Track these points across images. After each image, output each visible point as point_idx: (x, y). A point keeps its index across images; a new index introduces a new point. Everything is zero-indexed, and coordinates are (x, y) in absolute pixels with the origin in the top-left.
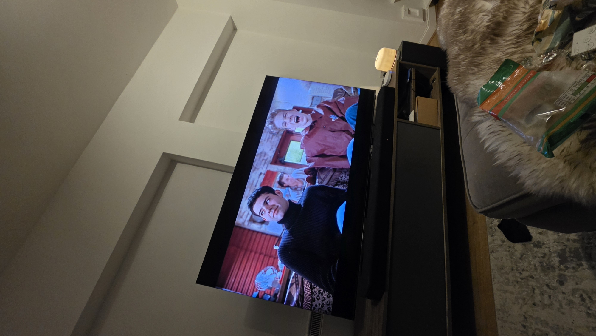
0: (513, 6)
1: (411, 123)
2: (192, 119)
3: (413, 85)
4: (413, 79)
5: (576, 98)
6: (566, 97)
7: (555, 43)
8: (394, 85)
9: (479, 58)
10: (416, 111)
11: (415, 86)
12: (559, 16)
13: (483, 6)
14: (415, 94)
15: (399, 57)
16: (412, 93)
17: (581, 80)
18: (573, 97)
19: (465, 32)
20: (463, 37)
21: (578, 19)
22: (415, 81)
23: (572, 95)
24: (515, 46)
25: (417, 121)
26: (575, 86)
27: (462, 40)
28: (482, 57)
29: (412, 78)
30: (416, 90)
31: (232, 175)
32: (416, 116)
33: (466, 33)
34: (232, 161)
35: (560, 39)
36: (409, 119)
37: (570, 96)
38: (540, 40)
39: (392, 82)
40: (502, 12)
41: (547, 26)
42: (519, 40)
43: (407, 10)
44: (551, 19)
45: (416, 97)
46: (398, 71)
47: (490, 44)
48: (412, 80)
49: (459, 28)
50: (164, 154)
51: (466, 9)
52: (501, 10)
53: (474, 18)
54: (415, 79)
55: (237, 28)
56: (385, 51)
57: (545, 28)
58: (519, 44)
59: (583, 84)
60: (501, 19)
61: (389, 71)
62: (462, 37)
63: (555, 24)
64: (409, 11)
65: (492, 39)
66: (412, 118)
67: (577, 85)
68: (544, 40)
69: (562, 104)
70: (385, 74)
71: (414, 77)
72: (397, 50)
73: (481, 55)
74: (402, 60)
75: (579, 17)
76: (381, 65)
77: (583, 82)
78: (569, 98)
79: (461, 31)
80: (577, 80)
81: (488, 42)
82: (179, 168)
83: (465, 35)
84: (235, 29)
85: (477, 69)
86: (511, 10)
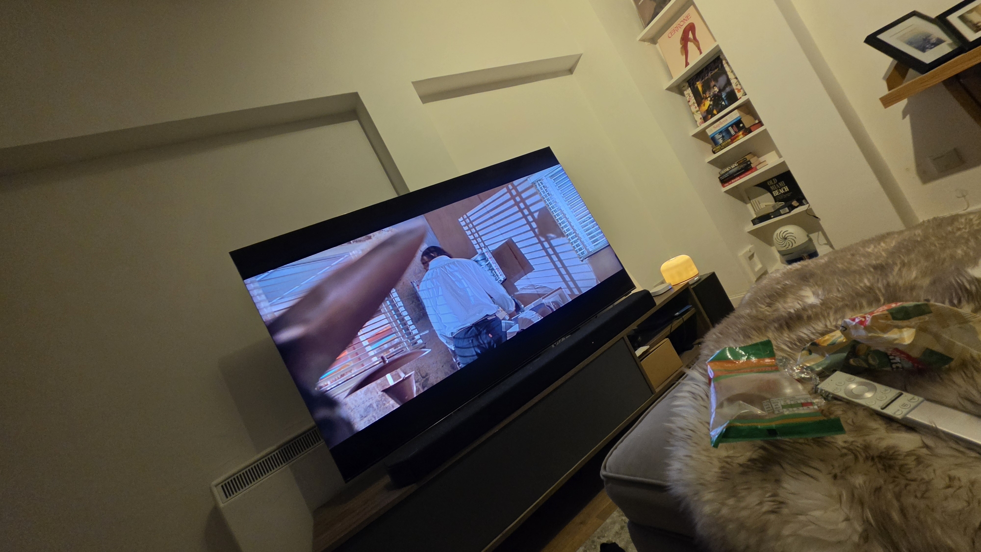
0: (826, 314)
1: (633, 356)
2: (426, 98)
3: (676, 324)
4: (683, 319)
5: (781, 411)
6: (776, 404)
7: (818, 367)
8: (658, 301)
9: (754, 332)
10: (651, 350)
11: (677, 327)
12: (841, 343)
13: (807, 297)
14: (669, 333)
15: (693, 282)
16: (667, 330)
17: (799, 399)
18: (781, 408)
19: (769, 305)
20: (764, 308)
21: (851, 361)
22: (682, 322)
23: (782, 406)
24: (791, 346)
25: (641, 361)
26: (791, 401)
27: (760, 309)
28: (757, 334)
29: (683, 317)
30: (674, 331)
31: (396, 196)
32: (646, 355)
33: (770, 307)
34: (414, 184)
35: (824, 366)
36: (636, 350)
37: (780, 405)
38: (810, 352)
39: (659, 297)
40: (812, 311)
41: (825, 344)
42: (798, 344)
43: (751, 253)
44: (833, 340)
45: (666, 338)
46: (678, 293)
47: (775, 328)
48: (681, 318)
49: (769, 297)
50: (355, 96)
51: (792, 286)
52: (814, 310)
53: (789, 300)
54: (685, 320)
55: (574, 73)
56: (687, 261)
57: (823, 345)
58: (794, 346)
59: (798, 404)
60: (805, 317)
61: (670, 284)
62: (763, 306)
63: (834, 348)
64: (753, 255)
65: (781, 326)
66: (639, 352)
67: (792, 400)
68: (814, 355)
69: (767, 408)
70: (663, 282)
71: (686, 317)
72: (700, 274)
73: (758, 331)
74: (693, 288)
75: (854, 361)
76: (668, 270)
77: (799, 402)
78: (777, 406)
79: (768, 300)
80: (797, 397)
81: (776, 325)
82: (353, 126)
83: (768, 307)
84: (571, 71)
85: (742, 338)
86: (820, 316)
